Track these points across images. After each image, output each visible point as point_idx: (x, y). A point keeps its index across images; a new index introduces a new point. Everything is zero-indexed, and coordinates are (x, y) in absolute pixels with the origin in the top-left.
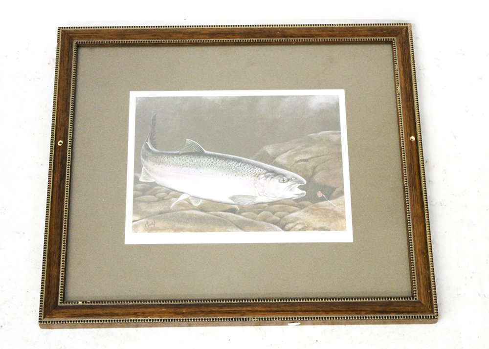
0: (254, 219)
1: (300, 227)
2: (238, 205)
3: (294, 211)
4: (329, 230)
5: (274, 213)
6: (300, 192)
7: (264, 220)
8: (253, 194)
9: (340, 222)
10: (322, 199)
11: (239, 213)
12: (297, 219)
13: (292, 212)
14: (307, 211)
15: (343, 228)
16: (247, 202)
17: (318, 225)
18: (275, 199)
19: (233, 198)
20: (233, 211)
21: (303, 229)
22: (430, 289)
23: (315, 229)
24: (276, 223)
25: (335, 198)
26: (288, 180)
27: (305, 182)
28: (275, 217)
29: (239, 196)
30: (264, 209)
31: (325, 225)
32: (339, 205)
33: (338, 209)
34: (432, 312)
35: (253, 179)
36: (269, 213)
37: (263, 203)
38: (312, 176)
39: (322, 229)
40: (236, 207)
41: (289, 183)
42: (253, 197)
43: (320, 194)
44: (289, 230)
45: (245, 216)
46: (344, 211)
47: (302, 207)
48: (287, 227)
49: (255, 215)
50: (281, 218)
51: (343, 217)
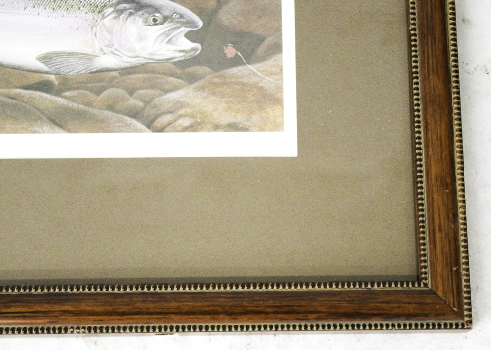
0: (89, 104)
1: (186, 122)
2: (57, 74)
3: (176, 88)
4: (247, 130)
5: (131, 92)
6: (188, 45)
7: (110, 108)
8: (88, 50)
9: (271, 112)
10: (236, 62)
11: (58, 93)
12: (180, 105)
13: (167, 91)
14: (202, 88)
15: (277, 126)
16: (76, 68)
17: (226, 119)
18: (135, 62)
19: (45, 59)
20: (45, 86)
21: (192, 128)
22: (457, 263)
23: (217, 127)
24: (135, 114)
25: (263, 59)
26: (165, 19)
27: (200, 24)
28: (133, 102)
29: (58, 54)
30: (111, 83)
31: (240, 118)
32: (271, 74)
33: (267, 83)
34: (460, 315)
35: (90, 16)
36: (121, 92)
37: (108, 70)
38: (215, 11)
39: (233, 127)
40: (52, 78)
41: (167, 26)
42: (89, 57)
43: (230, 51)
44: (161, 130)
45: (69, 98)
46: (280, 89)
47: (192, 79)
48: (159, 123)
49: (92, 96)
50: (147, 102)
51: (277, 101)
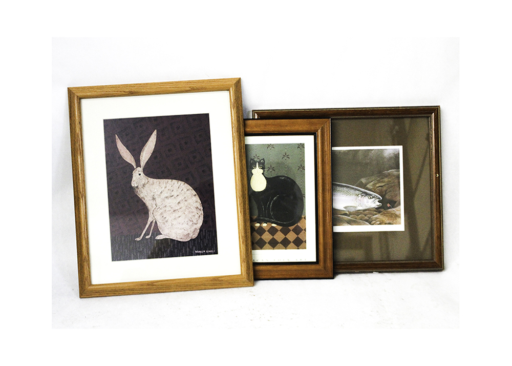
0: (356, 219)
1: (378, 223)
2: (348, 211)
3: (376, 214)
4: (392, 224)
5: (365, 216)
6: (379, 204)
7: (361, 219)
8: (355, 205)
9: (398, 220)
10: (390, 208)
11: (349, 216)
12: (377, 218)
13: (374, 215)
14: (382, 214)
15: (400, 223)
16: (352, 210)
17: (388, 222)
18: (366, 208)
19: (345, 208)
20: (345, 214)
21: (380, 224)
22: (441, 255)
23: (386, 224)
24: (367, 221)
25: (395, 207)
26: (373, 197)
27: (381, 198)
28: (366, 218)
29: (348, 207)
30: (361, 213)
31: (391, 222)
32: (398, 211)
33: (397, 213)
34: (441, 267)
35: (355, 197)
36: (364, 216)
37: (360, 210)
38: (385, 195)
39: (389, 224)
40: (347, 212)
41: (374, 199)
42: (356, 207)
43: (388, 205)
44: (373, 224)
45: (352, 217)
46: (400, 214)
47: (379, 212)
48: (372, 223)
49: (357, 217)
50: (369, 218)
51: (400, 217)
